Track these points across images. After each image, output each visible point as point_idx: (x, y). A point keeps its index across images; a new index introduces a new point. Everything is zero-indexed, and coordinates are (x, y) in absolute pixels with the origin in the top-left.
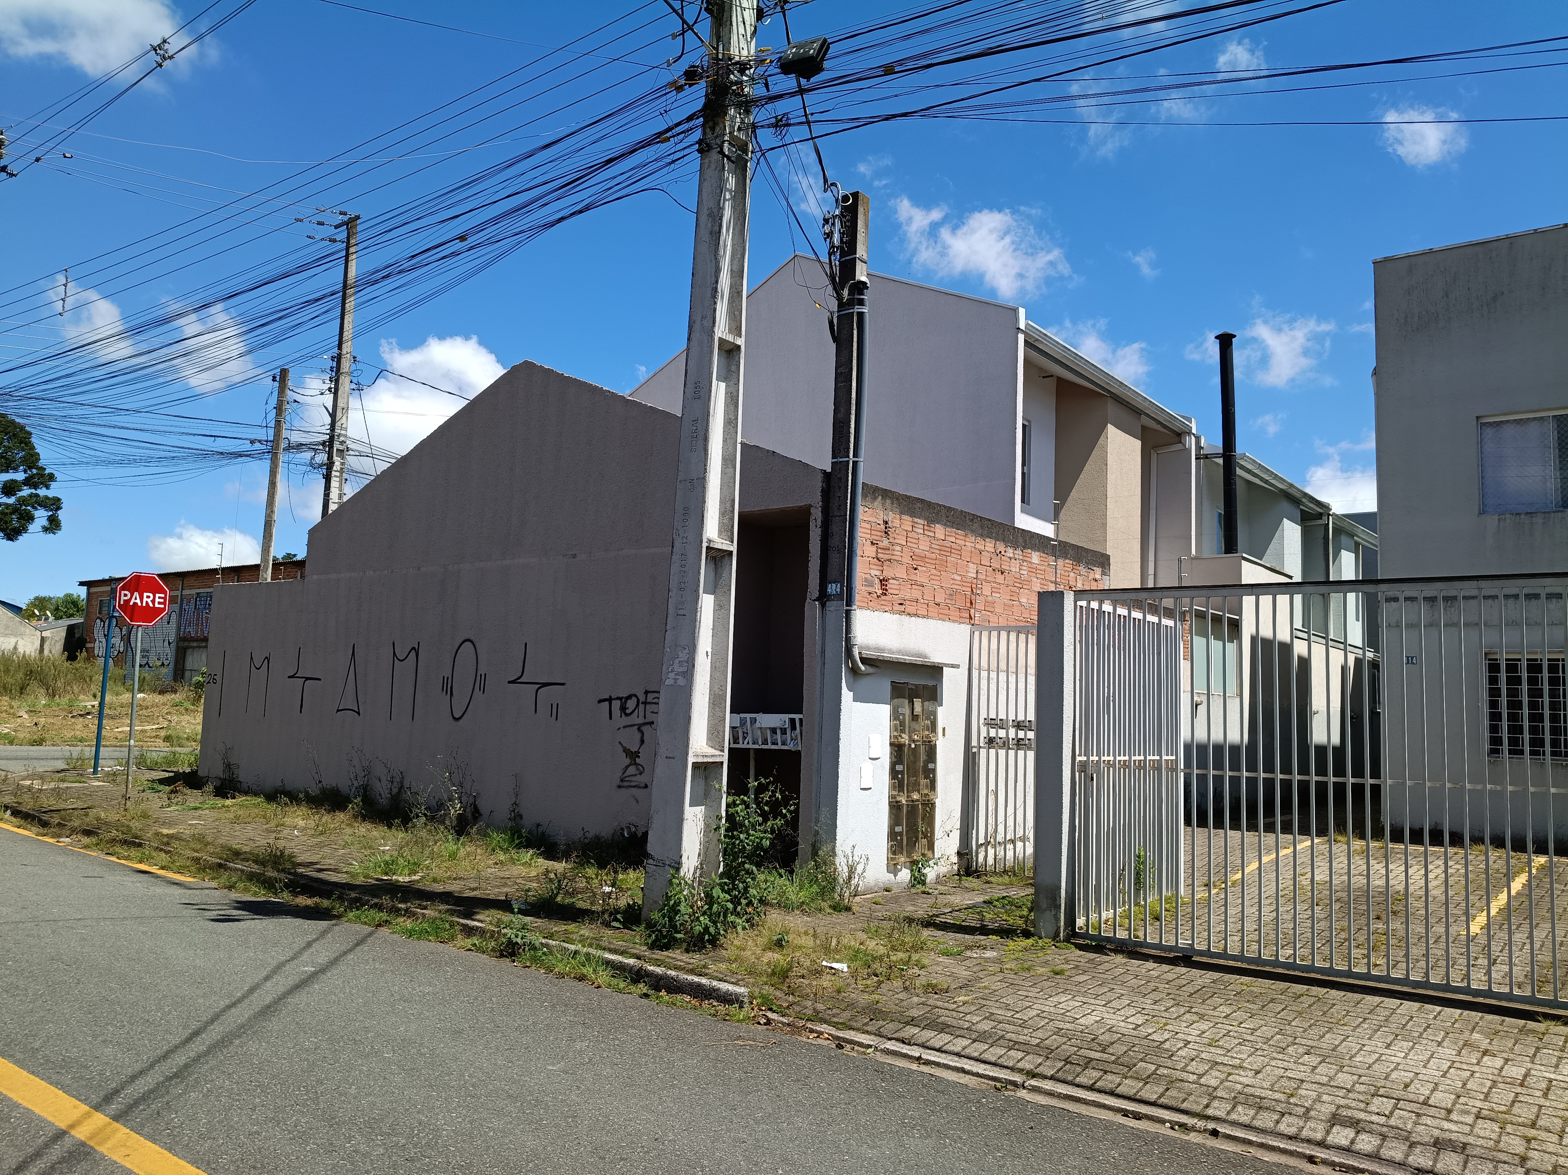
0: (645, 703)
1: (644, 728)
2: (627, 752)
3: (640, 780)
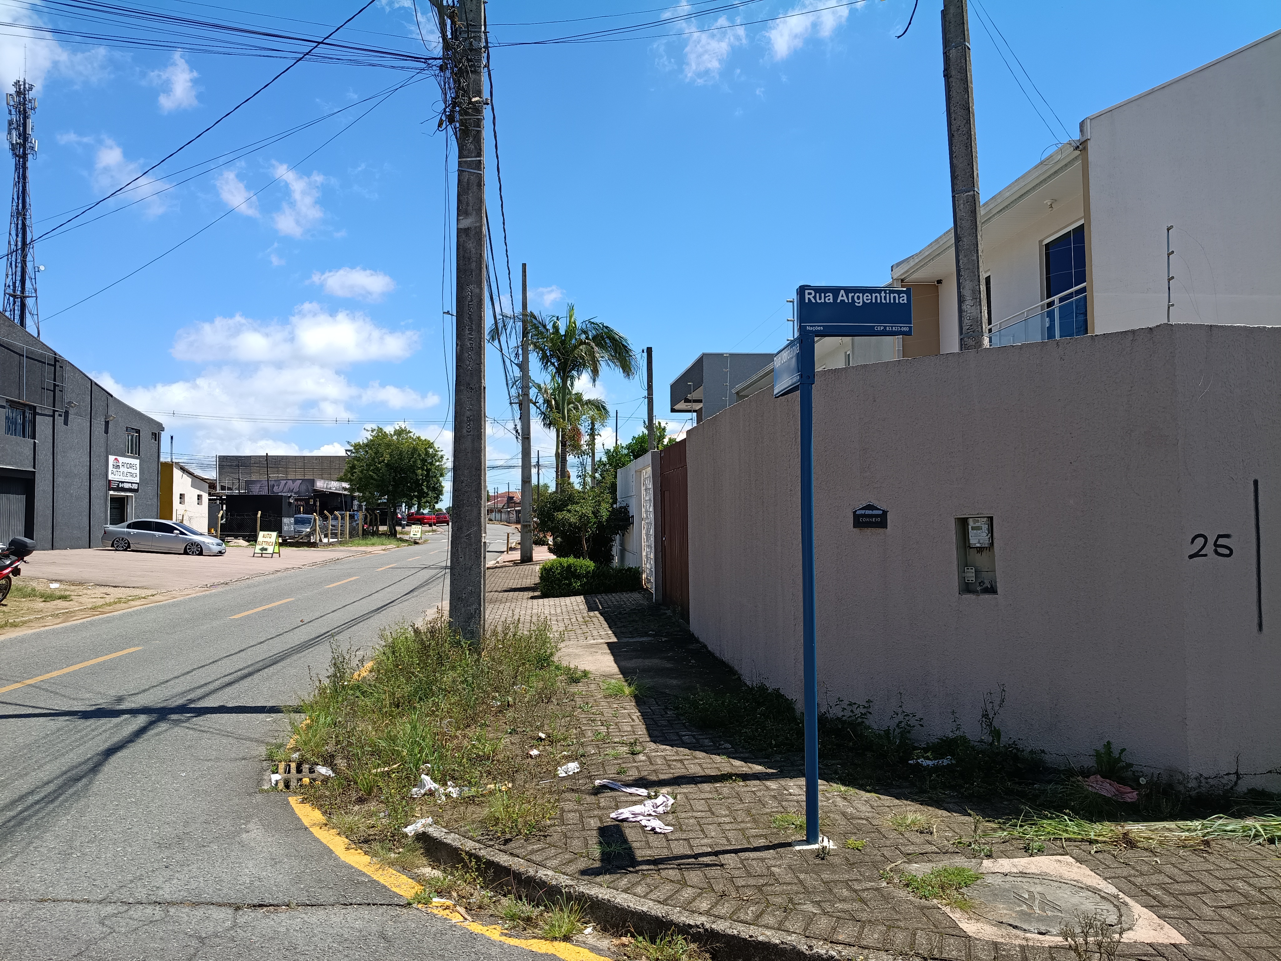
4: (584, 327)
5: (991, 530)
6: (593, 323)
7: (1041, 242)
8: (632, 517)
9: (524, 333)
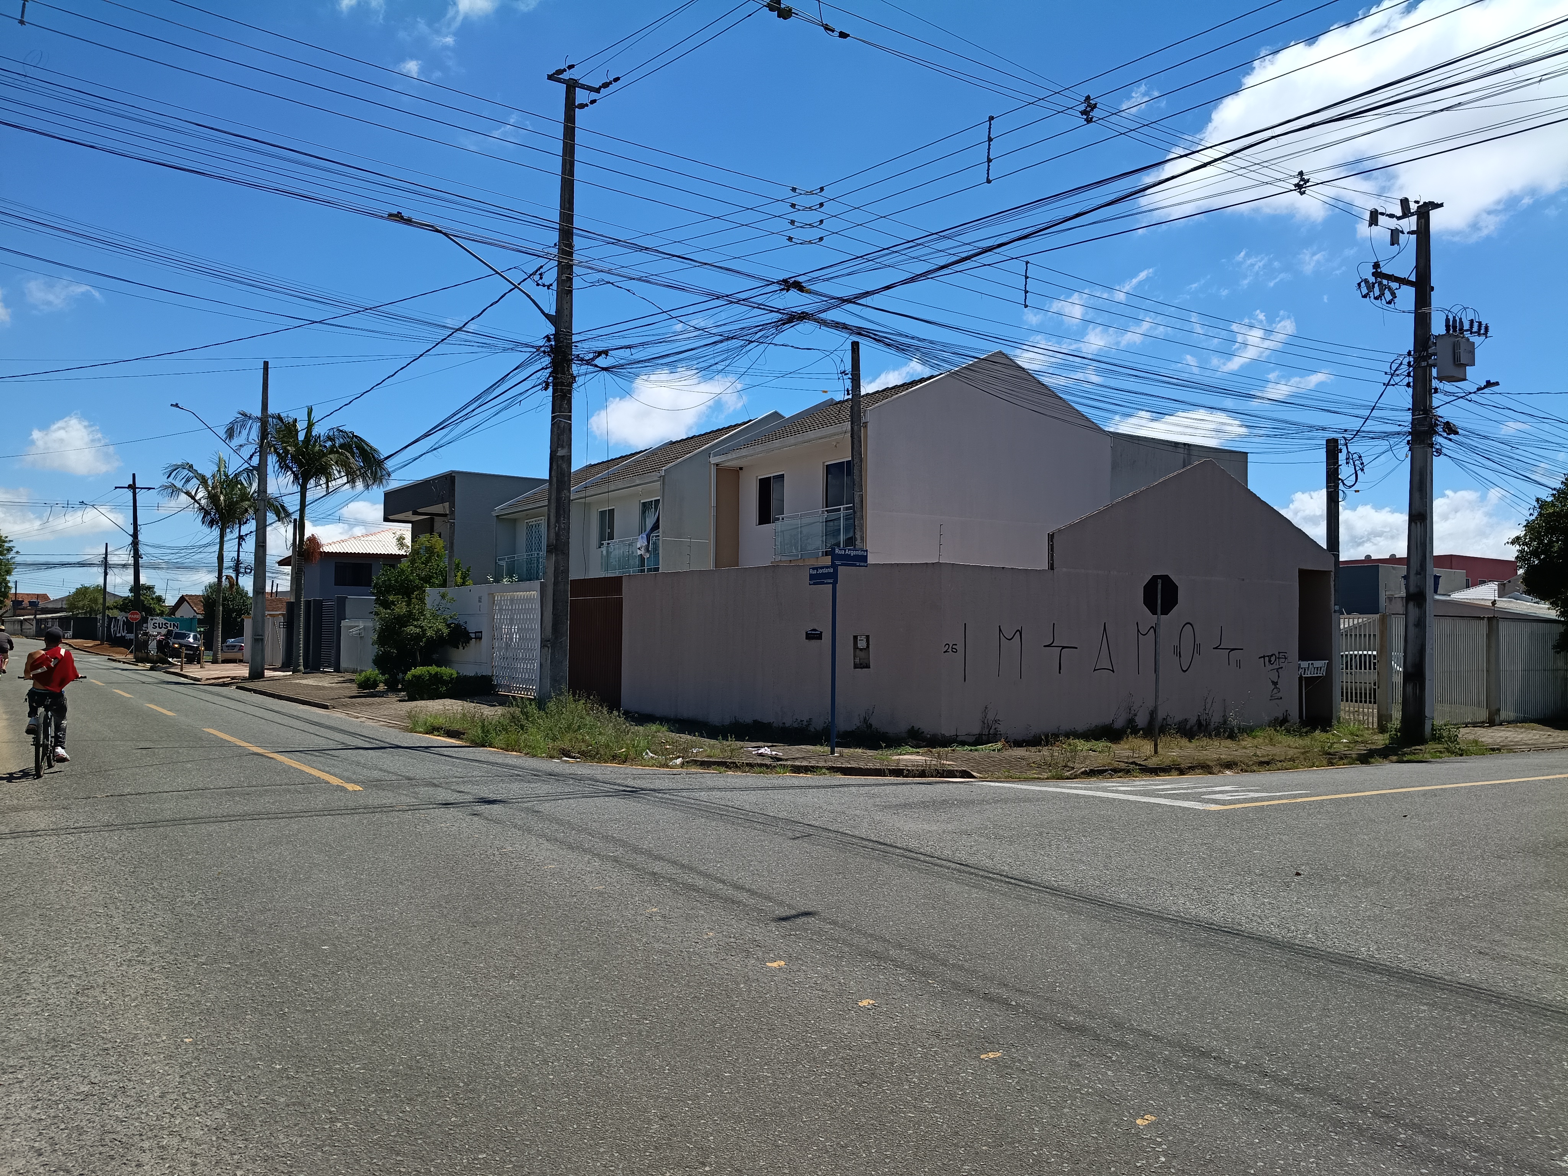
0: (1279, 658)
1: (1279, 670)
2: (1273, 682)
3: (1279, 695)
4: (331, 434)
5: (868, 641)
6: (341, 431)
7: (824, 463)
8: (475, 633)
9: (264, 434)
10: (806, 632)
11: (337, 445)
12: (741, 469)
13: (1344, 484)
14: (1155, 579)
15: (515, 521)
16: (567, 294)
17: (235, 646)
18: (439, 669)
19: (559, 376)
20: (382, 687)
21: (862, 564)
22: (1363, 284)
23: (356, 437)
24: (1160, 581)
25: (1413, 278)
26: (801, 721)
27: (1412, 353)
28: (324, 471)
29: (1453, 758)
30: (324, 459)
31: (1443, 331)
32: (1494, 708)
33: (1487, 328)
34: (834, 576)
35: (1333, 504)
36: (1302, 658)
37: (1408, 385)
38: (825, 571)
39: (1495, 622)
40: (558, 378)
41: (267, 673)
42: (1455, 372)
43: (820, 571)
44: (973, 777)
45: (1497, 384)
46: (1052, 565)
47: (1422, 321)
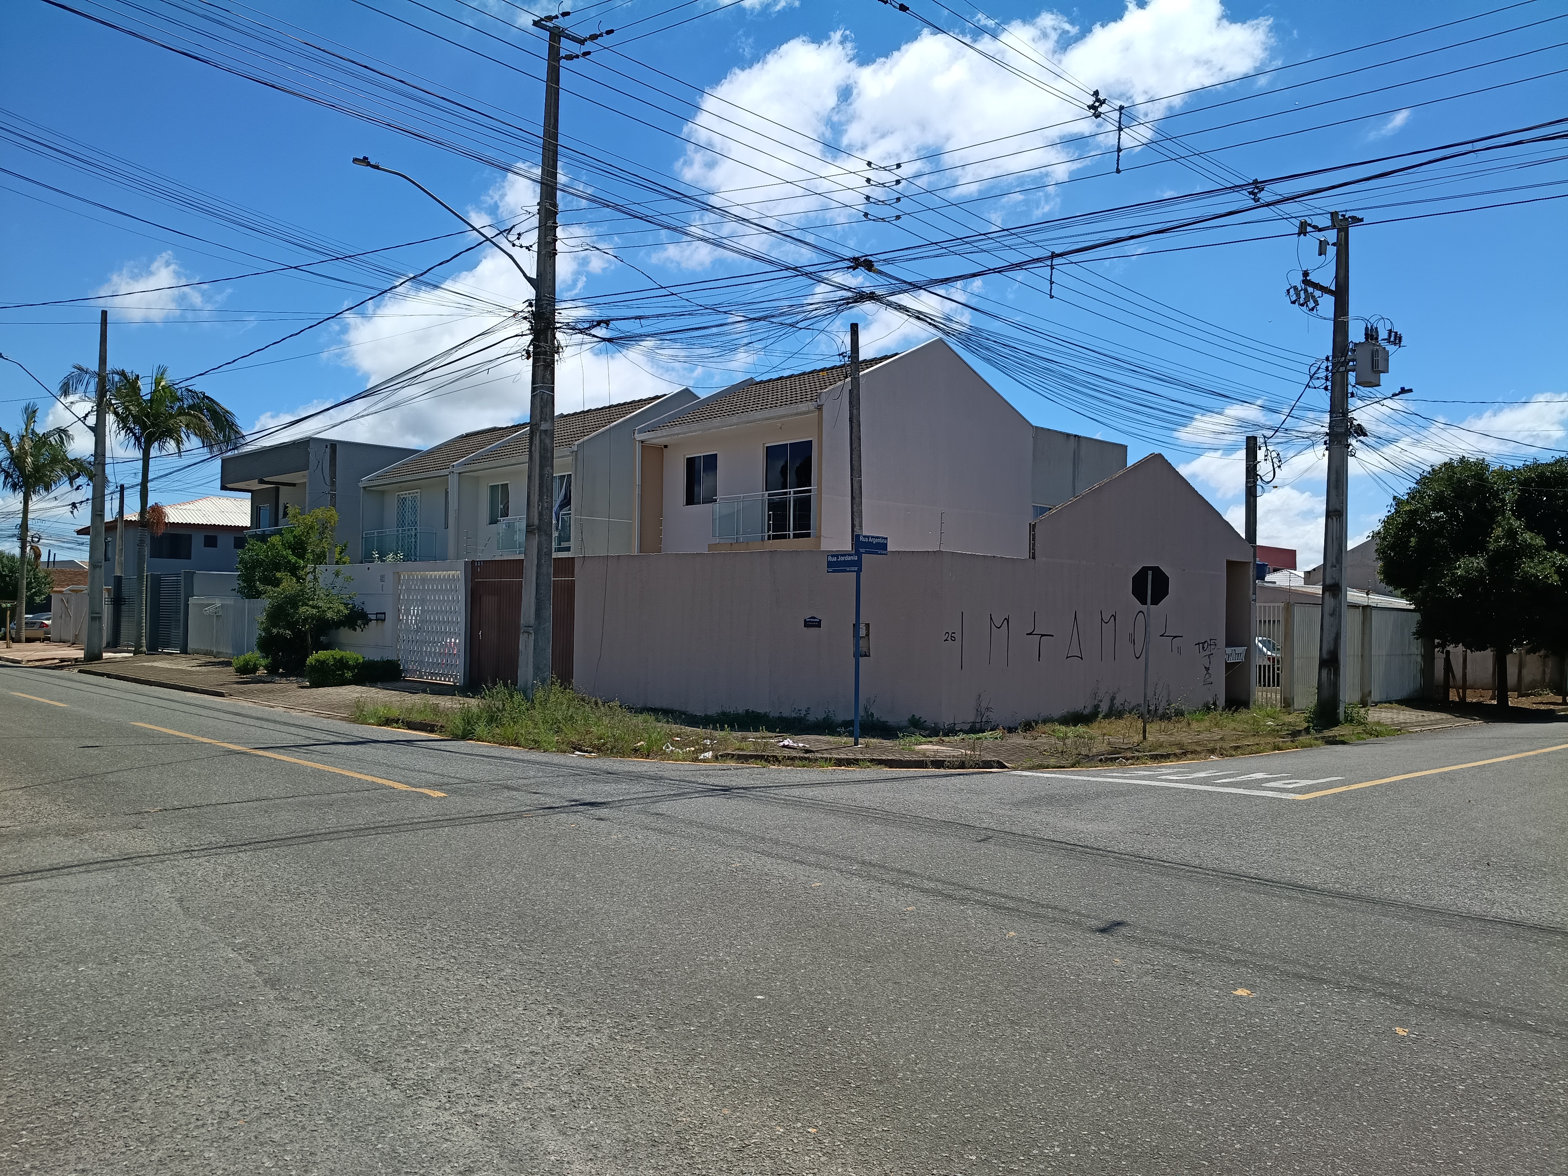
0: (1210, 645)
1: (1211, 656)
2: (1206, 668)
3: (1210, 680)
4: (180, 394)
5: (868, 629)
6: (191, 391)
7: (764, 444)
8: (377, 614)
9: (101, 392)
10: (805, 620)
11: (185, 406)
12: (666, 446)
13: (1262, 479)
14: (1145, 570)
15: (383, 492)
16: (551, 257)
17: (35, 623)
18: (343, 653)
19: (542, 344)
20: (262, 672)
21: (883, 552)
22: (1292, 291)
23: (208, 398)
24: (1150, 573)
25: (1333, 288)
26: (799, 710)
27: (1330, 358)
28: (170, 433)
29: (1373, 739)
30: (172, 421)
31: (1362, 339)
32: (1366, 691)
33: (1400, 338)
34: (858, 564)
35: (1252, 499)
36: (1228, 645)
37: (1326, 388)
38: (850, 558)
39: (1368, 610)
40: (539, 347)
41: (105, 655)
42: (1372, 378)
43: (842, 559)
44: (1006, 767)
45: (1410, 391)
46: (1034, 554)
47: (1340, 329)
